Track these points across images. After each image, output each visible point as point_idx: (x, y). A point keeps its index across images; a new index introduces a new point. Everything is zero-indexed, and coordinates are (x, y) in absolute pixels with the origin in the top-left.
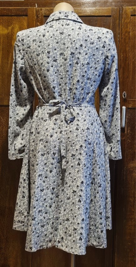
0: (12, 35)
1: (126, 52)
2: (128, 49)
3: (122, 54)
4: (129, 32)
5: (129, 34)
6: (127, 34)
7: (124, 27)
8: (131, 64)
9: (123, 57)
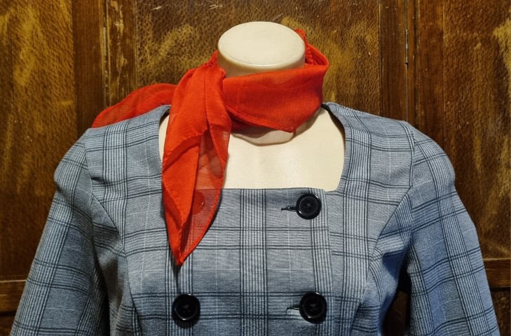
0: (14, 45)
1: (434, 101)
2: (438, 90)
3: (418, 107)
4: (442, 34)
5: (441, 40)
6: (434, 41)
7: (422, 15)
8: (452, 142)
9: (425, 118)
